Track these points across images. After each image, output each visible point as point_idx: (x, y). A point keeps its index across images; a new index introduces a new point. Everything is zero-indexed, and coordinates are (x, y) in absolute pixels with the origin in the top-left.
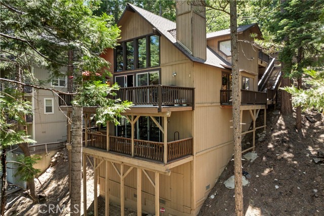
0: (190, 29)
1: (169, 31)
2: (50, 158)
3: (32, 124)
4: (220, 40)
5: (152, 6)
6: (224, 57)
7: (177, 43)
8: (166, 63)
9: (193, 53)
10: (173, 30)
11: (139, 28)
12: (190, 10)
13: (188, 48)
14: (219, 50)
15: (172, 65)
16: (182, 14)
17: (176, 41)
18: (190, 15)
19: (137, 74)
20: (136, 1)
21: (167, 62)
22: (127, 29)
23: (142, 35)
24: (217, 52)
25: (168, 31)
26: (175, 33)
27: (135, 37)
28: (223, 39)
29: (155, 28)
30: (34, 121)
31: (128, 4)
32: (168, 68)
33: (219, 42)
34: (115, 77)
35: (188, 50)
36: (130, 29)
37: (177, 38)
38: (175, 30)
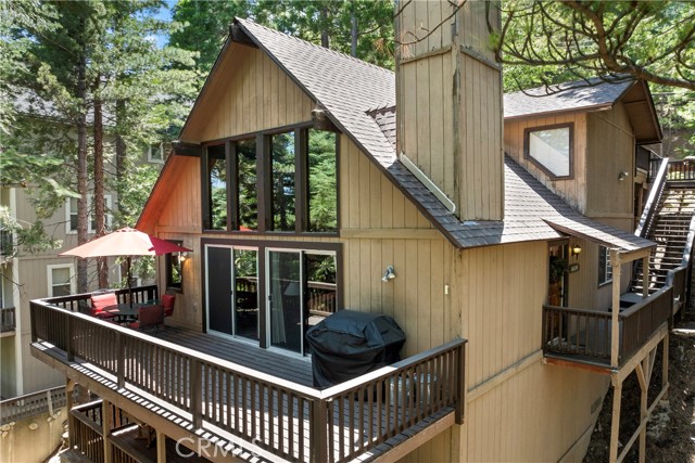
0: (449, 116)
1: (372, 113)
2: (61, 425)
3: (14, 337)
4: (532, 124)
5: (332, 18)
6: (543, 179)
7: (398, 163)
8: (359, 230)
9: (459, 208)
10: (383, 111)
11: (274, 100)
12: (447, 42)
13: (441, 184)
14: (528, 156)
15: (380, 240)
16: (416, 60)
17: (394, 158)
18: (450, 65)
19: (268, 250)
20: (291, 5)
21: (365, 224)
22: (239, 100)
23: (283, 123)
24: (521, 160)
25: (368, 113)
26: (390, 120)
27: (260, 128)
28: (541, 123)
29: (322, 107)
30: (18, 328)
31: (236, 22)
32: (365, 247)
33: (527, 132)
34: (206, 246)
35: (442, 195)
36: (246, 103)
37: (400, 146)
38: (393, 109)
